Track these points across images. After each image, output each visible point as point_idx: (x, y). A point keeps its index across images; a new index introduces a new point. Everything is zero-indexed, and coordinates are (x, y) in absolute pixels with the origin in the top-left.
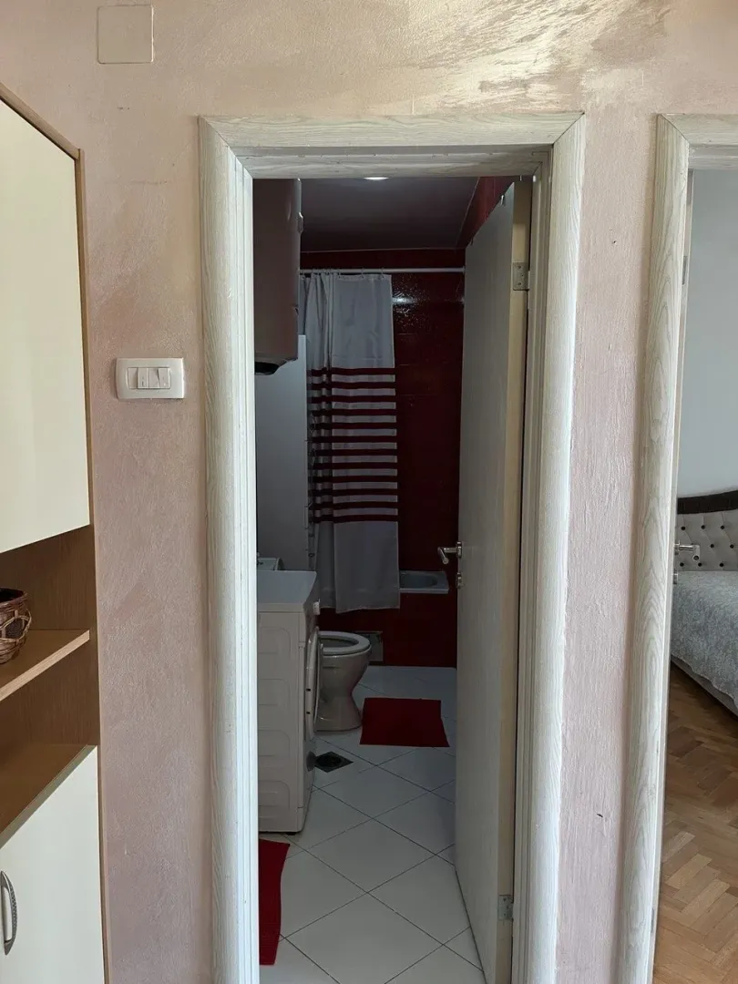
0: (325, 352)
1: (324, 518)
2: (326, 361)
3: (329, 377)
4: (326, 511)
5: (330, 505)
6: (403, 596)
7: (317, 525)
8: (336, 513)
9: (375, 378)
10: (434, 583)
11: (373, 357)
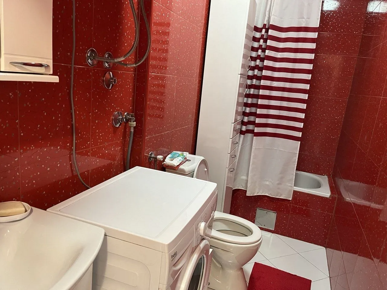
0: (267, 13)
1: (248, 131)
2: (266, 19)
3: (267, 31)
4: (251, 127)
5: (253, 123)
6: (295, 192)
7: (242, 136)
8: (257, 130)
9: (302, 35)
10: (318, 185)
11: (304, 18)
